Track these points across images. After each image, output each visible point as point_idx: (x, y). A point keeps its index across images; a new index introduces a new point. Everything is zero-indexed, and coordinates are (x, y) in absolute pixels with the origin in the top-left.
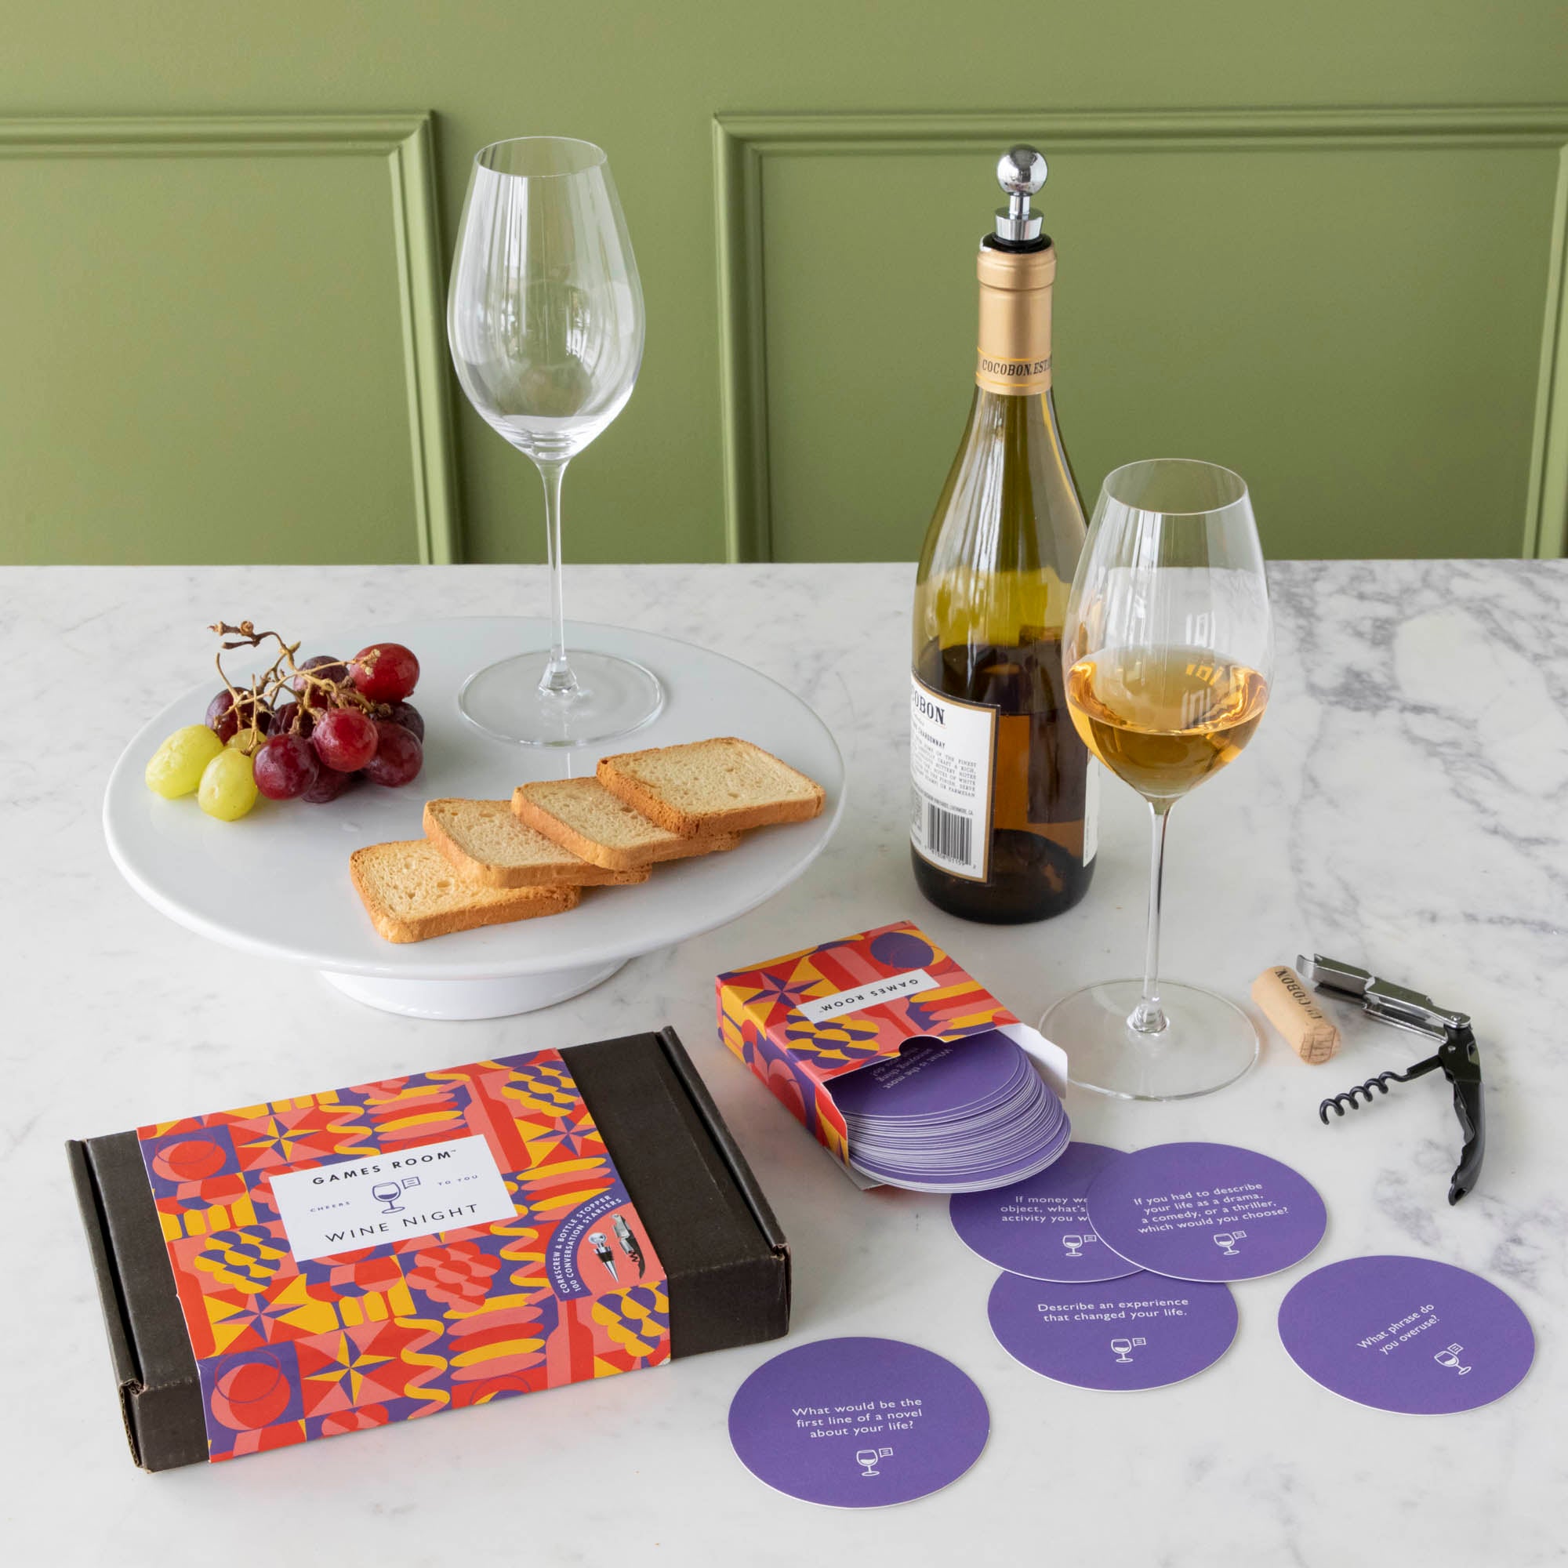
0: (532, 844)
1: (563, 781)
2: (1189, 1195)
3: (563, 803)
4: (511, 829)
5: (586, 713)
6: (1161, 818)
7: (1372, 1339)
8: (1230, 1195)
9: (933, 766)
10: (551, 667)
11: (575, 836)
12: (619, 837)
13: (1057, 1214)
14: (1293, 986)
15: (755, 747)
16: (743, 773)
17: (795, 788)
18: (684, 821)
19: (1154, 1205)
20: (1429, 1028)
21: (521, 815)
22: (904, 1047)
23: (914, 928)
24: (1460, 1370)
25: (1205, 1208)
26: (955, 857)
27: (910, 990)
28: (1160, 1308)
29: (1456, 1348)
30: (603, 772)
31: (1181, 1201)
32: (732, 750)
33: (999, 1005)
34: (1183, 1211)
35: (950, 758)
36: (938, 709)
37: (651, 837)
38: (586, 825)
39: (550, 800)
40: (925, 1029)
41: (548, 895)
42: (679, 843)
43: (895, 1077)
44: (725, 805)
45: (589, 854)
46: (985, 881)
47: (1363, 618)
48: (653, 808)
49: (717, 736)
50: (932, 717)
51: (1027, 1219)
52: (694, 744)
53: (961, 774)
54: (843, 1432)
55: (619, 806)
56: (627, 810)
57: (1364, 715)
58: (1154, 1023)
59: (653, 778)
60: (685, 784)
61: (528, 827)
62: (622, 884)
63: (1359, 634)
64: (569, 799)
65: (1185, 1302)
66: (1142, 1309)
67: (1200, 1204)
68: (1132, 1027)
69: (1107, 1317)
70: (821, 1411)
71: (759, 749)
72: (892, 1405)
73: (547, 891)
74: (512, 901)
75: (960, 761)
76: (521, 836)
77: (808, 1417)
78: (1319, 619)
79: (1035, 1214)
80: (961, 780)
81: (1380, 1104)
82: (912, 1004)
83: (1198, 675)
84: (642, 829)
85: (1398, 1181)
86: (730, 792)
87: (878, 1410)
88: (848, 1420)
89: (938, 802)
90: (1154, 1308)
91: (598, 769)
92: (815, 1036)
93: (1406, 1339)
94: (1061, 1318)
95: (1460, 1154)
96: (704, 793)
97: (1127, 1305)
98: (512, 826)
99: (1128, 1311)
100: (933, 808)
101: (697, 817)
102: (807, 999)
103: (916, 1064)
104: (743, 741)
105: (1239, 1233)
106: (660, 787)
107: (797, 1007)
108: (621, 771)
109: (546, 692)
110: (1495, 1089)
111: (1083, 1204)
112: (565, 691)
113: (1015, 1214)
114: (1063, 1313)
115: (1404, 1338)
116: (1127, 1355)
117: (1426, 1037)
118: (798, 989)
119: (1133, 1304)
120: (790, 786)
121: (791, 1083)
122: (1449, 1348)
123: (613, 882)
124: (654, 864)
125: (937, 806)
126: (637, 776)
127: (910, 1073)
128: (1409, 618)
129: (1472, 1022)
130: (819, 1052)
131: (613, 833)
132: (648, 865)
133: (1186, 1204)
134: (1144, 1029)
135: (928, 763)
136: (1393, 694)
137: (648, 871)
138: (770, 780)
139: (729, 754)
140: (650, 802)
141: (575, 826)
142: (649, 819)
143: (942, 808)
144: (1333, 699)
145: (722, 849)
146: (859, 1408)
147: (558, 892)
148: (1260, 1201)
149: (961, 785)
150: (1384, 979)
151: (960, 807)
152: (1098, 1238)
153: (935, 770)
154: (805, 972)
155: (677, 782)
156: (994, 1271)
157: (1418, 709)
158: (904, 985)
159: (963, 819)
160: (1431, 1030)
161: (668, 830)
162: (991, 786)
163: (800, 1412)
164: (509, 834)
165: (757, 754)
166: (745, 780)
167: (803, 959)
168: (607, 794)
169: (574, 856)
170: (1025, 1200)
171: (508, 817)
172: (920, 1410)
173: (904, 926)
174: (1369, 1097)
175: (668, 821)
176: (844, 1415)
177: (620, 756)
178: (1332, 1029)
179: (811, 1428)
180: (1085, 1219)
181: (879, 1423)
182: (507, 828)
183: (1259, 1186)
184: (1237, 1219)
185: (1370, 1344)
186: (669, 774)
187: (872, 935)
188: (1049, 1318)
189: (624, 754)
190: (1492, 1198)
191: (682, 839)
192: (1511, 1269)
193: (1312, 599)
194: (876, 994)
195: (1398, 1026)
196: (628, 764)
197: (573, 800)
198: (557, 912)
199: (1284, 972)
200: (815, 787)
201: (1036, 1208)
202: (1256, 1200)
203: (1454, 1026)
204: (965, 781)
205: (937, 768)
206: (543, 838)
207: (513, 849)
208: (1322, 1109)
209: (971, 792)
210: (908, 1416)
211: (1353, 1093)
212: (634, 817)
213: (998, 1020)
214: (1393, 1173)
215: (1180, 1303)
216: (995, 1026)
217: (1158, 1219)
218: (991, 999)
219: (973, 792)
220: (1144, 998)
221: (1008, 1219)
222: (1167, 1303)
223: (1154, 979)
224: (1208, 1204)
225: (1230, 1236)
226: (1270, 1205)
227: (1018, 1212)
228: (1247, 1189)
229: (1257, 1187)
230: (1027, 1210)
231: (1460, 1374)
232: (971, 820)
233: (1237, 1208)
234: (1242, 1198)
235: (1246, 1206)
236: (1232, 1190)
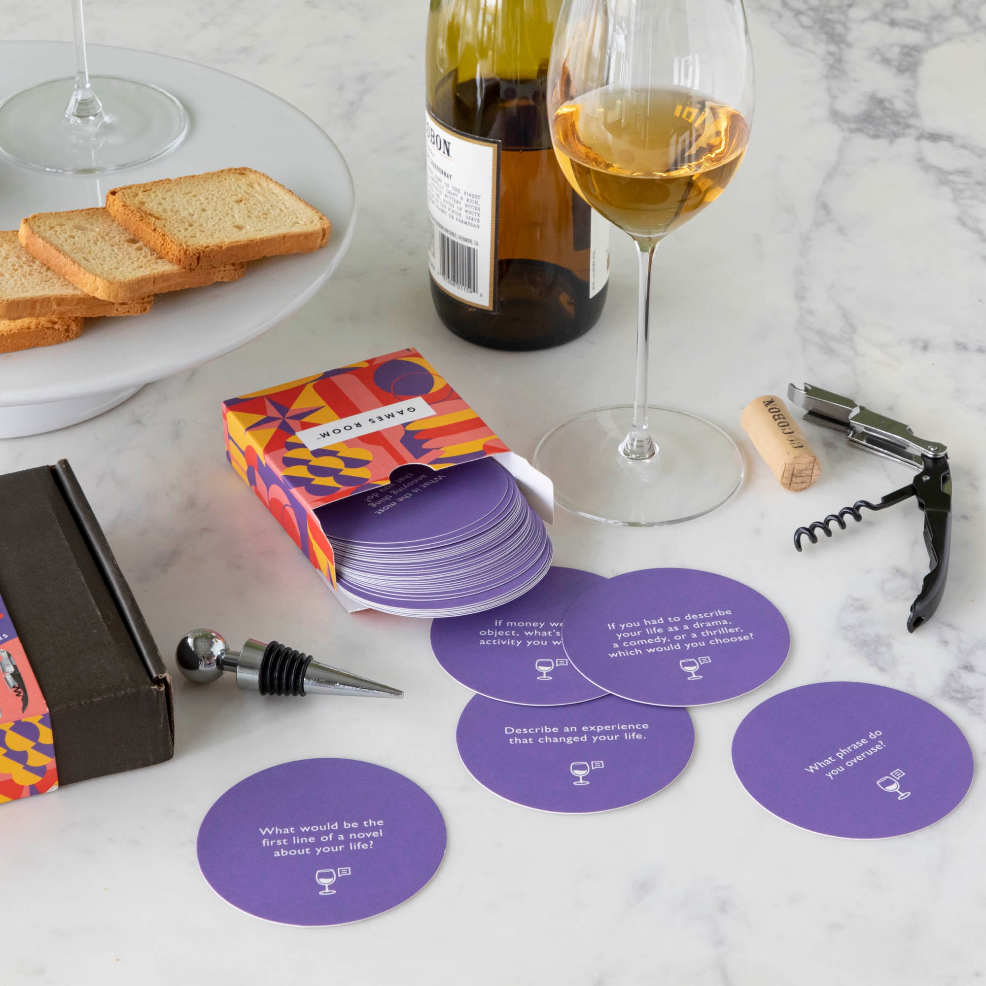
0: (36, 274)
1: (72, 212)
2: (661, 620)
3: (69, 234)
4: (16, 260)
5: (113, 139)
6: (647, 255)
7: (820, 764)
8: (700, 621)
9: (442, 197)
10: (76, 95)
11: (75, 268)
12: (121, 269)
13: (532, 638)
14: (778, 415)
15: (267, 177)
16: (251, 204)
17: (301, 219)
18: (185, 253)
19: (627, 630)
20: (910, 456)
21: (27, 246)
22: (394, 476)
23: (417, 355)
24: (900, 795)
25: (675, 633)
26: (463, 285)
27: (407, 417)
28: (622, 732)
29: (898, 774)
30: (112, 204)
31: (652, 626)
32: (244, 180)
33: (491, 433)
34: (653, 636)
35: (456, 190)
36: (445, 142)
37: (152, 269)
38: (89, 257)
39: (56, 232)
40: (417, 457)
41: (49, 325)
42: (179, 275)
43: (388, 502)
44: (228, 238)
45: (88, 286)
46: (491, 309)
47: (892, 45)
48: (156, 239)
49: (230, 167)
50: (440, 149)
51: (504, 643)
52: (206, 174)
53: (466, 206)
54: (305, 851)
55: (126, 237)
56: (133, 241)
57: (882, 143)
58: (645, 450)
59: (160, 210)
60: (191, 215)
61: (34, 258)
62: (124, 315)
63: (886, 61)
64: (75, 230)
65: (645, 726)
66: (604, 733)
67: (671, 629)
68: (623, 455)
69: (569, 741)
70: (287, 831)
71: (271, 180)
72: (355, 825)
73: (49, 321)
74: (12, 332)
75: (465, 193)
76: (25, 266)
77: (274, 837)
78: (849, 45)
79: (511, 637)
80: (466, 211)
81: (855, 532)
82: (407, 432)
83: (684, 116)
84: (145, 261)
86: (235, 224)
87: (341, 830)
88: (312, 840)
89: (447, 231)
90: (616, 732)
91: (107, 200)
92: (310, 463)
93: (852, 764)
94: (525, 741)
95: (922, 583)
96: (210, 224)
97: (590, 729)
98: (18, 257)
99: (590, 734)
100: (443, 236)
101: (198, 249)
102: (306, 426)
103: (409, 490)
104: (256, 172)
105: (704, 658)
106: (166, 219)
107: (297, 433)
108: (128, 203)
109: (73, 119)
110: (965, 517)
111: (558, 629)
112: (91, 118)
113: (492, 637)
114: (528, 736)
115: (850, 763)
116: (584, 778)
117: (905, 465)
118: (300, 416)
119: (596, 728)
120: (297, 218)
121: (287, 507)
122: (891, 774)
123: (114, 313)
124: (156, 295)
125: (447, 235)
126: (144, 208)
127: (401, 499)
128: (936, 45)
129: (948, 451)
130: (313, 480)
131: (115, 265)
132: (149, 296)
133: (656, 629)
134: (634, 456)
135: (438, 193)
136: (912, 121)
137: (149, 302)
138: (277, 211)
139: (240, 185)
140: (153, 234)
141: (77, 259)
142: (153, 250)
143: (451, 237)
144: (853, 126)
145: (225, 280)
146: (323, 828)
147: (59, 322)
148: (728, 627)
149: (467, 216)
150: (867, 408)
151: (467, 237)
152: (569, 661)
153: (444, 201)
154: (308, 399)
155: (184, 214)
156: (465, 694)
157: (935, 137)
158: (402, 413)
159: (469, 249)
160: (911, 459)
161: (171, 261)
162: (494, 219)
163: (267, 832)
164: (14, 265)
165: (268, 185)
166: (253, 211)
167: (308, 385)
168: (115, 225)
169: (75, 288)
170: (504, 624)
171: (15, 247)
172: (381, 830)
173: (410, 353)
174: (843, 525)
175: (170, 254)
176: (308, 834)
177: (130, 187)
178: (811, 459)
179: (276, 848)
180: (559, 644)
181: (341, 843)
182: (12, 259)
183: (728, 612)
184: (704, 644)
185: (817, 768)
186: (177, 206)
187: (375, 363)
188: (514, 741)
189: (134, 185)
190: (949, 626)
191: (183, 270)
192: (959, 695)
193: (845, 26)
194: (374, 422)
195: (880, 454)
196: (137, 195)
197: (80, 231)
198: (59, 342)
199: (771, 402)
200: (321, 219)
201: (513, 632)
202: (723, 626)
203: (931, 456)
204: (470, 212)
205: (446, 199)
206: (48, 269)
207: (16, 281)
208: (796, 537)
209: (476, 223)
210: (369, 836)
211: (827, 522)
212: (139, 249)
213: (488, 448)
214: (858, 600)
215: (641, 726)
216: (485, 454)
217: (628, 644)
218: (485, 428)
219: (478, 224)
220: (635, 426)
221: (485, 642)
222: (628, 727)
223: (643, 407)
224: (678, 629)
225: (696, 661)
226: (737, 631)
227: (495, 636)
228: (717, 615)
229: (727, 612)
230: (504, 633)
231: (899, 799)
232: (477, 250)
233: (705, 634)
234: (711, 624)
235: (714, 632)
236: (703, 615)
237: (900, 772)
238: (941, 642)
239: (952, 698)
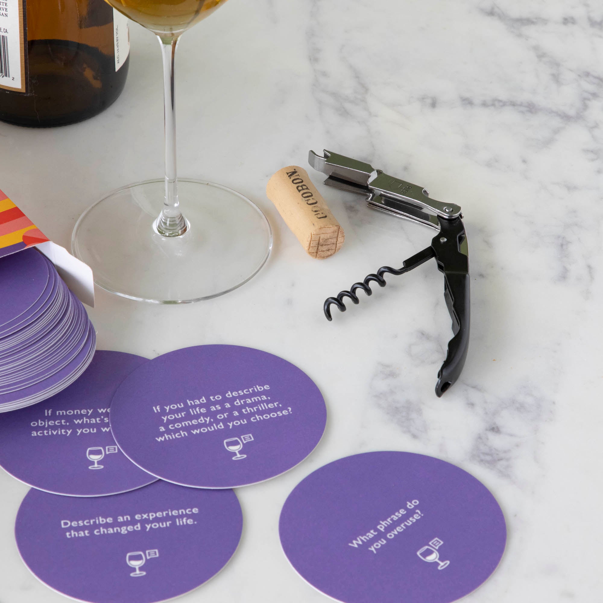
2: (204, 400)
6: (170, 47)
7: (363, 538)
8: (240, 397)
13: (82, 426)
14: (302, 186)
19: (172, 412)
20: (426, 217)
24: (439, 564)
25: (217, 412)
28: (173, 518)
29: (436, 543)
31: (195, 407)
33: (30, 223)
34: (197, 417)
46: (24, 91)
51: (55, 433)
65: (195, 510)
66: (157, 520)
67: (213, 408)
68: (157, 232)
69: (124, 530)
79: (62, 427)
81: (380, 296)
85: (392, 375)
93: (393, 536)
94: (82, 534)
95: (446, 348)
97: (142, 517)
99: (144, 522)
105: (247, 436)
110: (482, 276)
111: (106, 415)
113: (43, 428)
114: (83, 528)
115: (391, 535)
116: (141, 569)
117: (422, 225)
119: (148, 516)
122: (430, 543)
129: (462, 211)
133: (200, 409)
134: (167, 233)
148: (268, 402)
150: (384, 172)
152: (118, 448)
160: (428, 220)
162: (22, 7)
170: (54, 413)
174: (369, 291)
178: (336, 228)
180: (108, 430)
183: (267, 387)
184: (246, 422)
185: (360, 543)
188: (70, 535)
190: (474, 387)
192: (488, 458)
195: (398, 216)
199: (294, 173)
201: (63, 421)
202: (263, 402)
203: (447, 217)
208: (326, 307)
209: (4, 12)
211: (354, 289)
213: (27, 239)
214: (388, 366)
215: (191, 511)
216: (26, 245)
217: (174, 426)
218: (24, 217)
219: (6, 13)
220: (166, 205)
221: (37, 434)
222: (179, 513)
223: (173, 181)
224: (220, 408)
225: (239, 440)
226: (276, 406)
227: (46, 426)
228: (256, 391)
229: (265, 387)
230: (55, 423)
231: (439, 568)
232: (6, 37)
233: (246, 411)
234: (251, 400)
235: (255, 408)
236: (243, 392)
237: (438, 541)
238: (468, 404)
239: (482, 461)
